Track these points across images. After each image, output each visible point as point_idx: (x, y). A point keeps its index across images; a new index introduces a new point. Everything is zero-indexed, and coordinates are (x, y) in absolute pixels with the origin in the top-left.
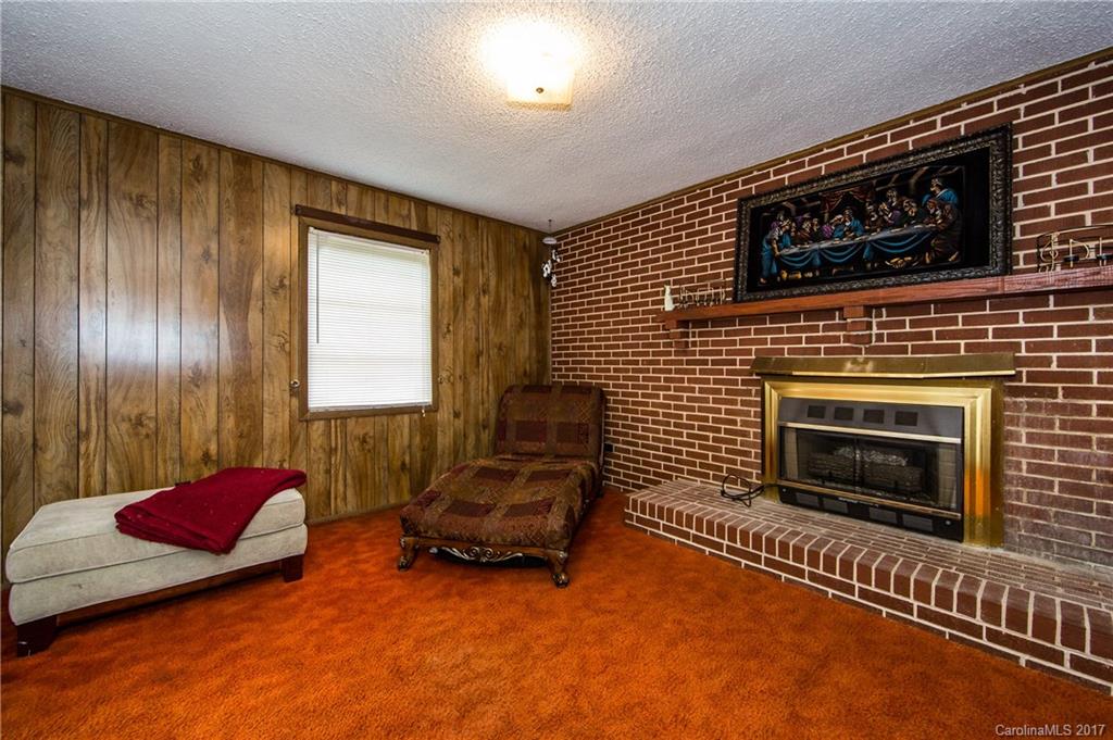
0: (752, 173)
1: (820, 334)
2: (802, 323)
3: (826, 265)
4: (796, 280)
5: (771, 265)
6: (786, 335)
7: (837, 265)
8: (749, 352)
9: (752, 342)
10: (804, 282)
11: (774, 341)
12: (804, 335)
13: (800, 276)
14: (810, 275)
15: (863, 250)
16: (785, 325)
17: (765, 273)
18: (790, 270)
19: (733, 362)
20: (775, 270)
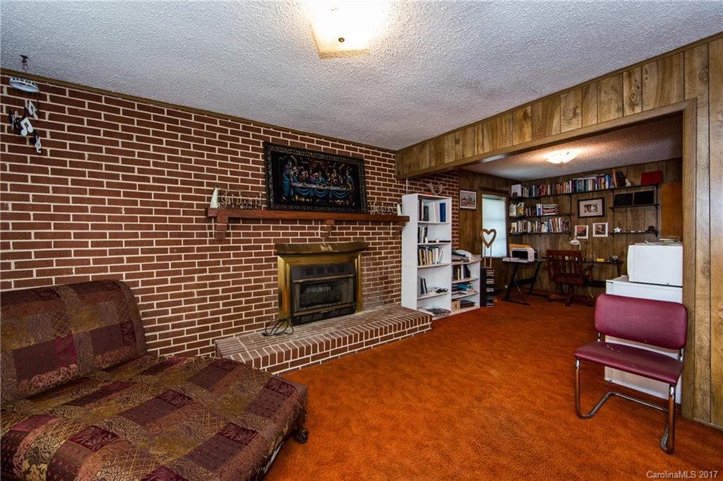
0: (270, 128)
1: (306, 231)
2: (298, 225)
3: (315, 197)
4: (302, 202)
5: (290, 191)
6: (290, 231)
7: (319, 198)
8: (269, 241)
9: (272, 234)
10: (305, 203)
11: (284, 234)
12: (299, 232)
13: (304, 200)
14: (308, 200)
15: (329, 193)
16: (289, 225)
17: (286, 194)
18: (300, 196)
19: (259, 248)
20: (292, 193)
